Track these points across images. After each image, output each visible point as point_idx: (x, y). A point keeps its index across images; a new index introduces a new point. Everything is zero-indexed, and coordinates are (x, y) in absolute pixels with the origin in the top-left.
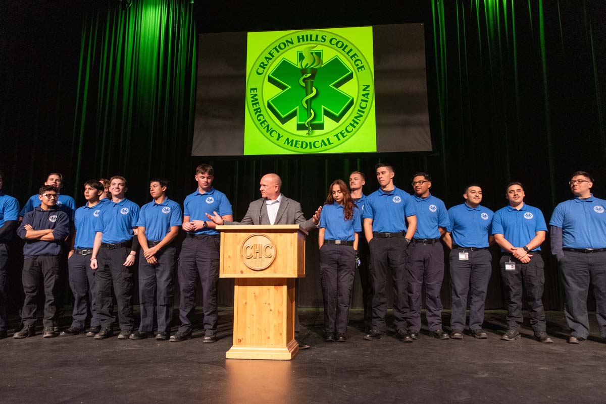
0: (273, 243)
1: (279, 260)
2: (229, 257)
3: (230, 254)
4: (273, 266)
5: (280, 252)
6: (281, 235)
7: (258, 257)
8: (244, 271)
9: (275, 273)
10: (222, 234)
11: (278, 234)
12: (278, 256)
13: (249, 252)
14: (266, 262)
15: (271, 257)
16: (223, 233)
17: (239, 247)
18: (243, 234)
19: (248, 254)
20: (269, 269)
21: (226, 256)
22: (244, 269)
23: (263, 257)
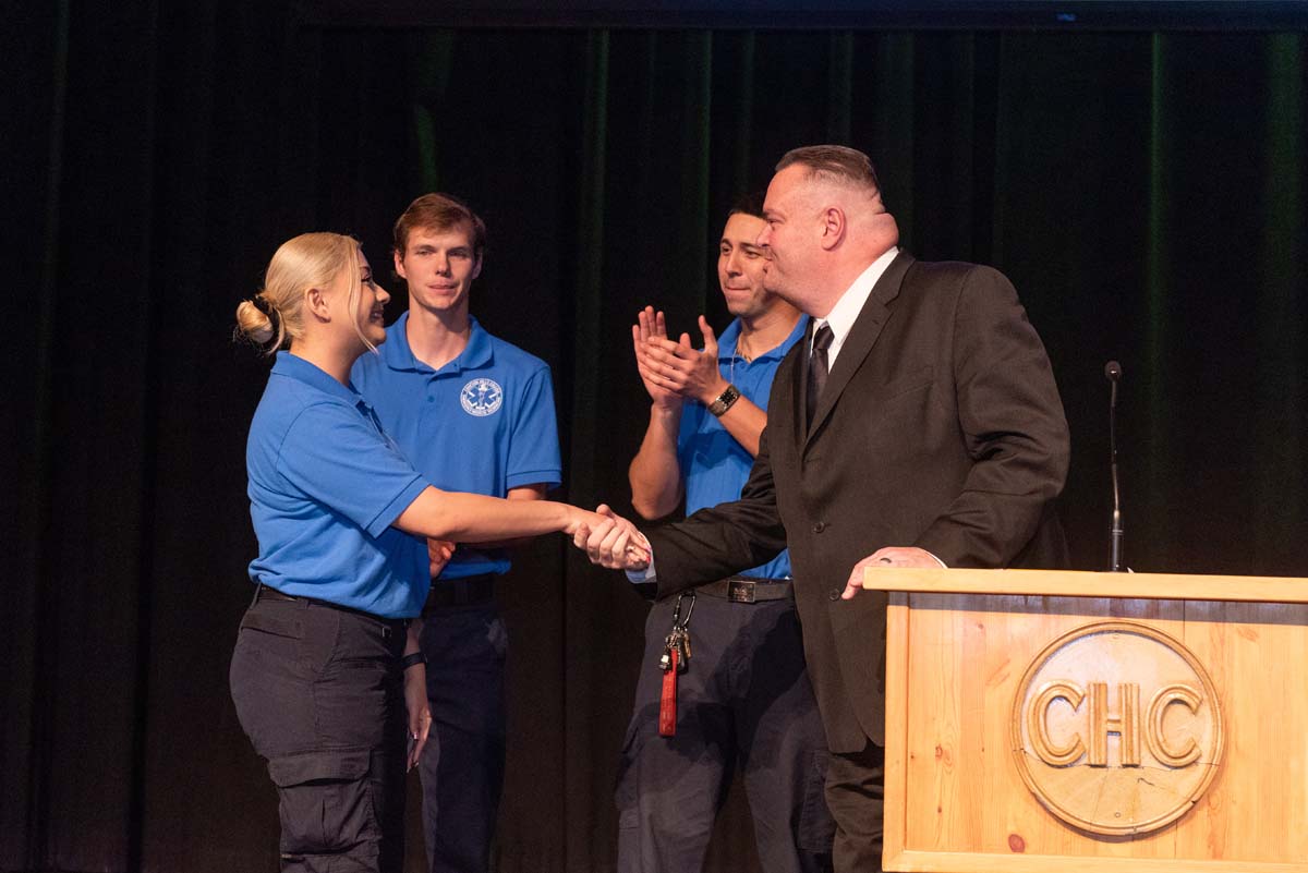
0: (1204, 677)
1: (1241, 783)
2: (940, 752)
3: (947, 731)
4: (1202, 814)
5: (1244, 736)
6: (1253, 637)
7: (1114, 761)
8: (1028, 837)
9: (1216, 855)
10: (895, 615)
11: (1231, 629)
12: (1232, 758)
13: (1065, 725)
14: (1164, 795)
15: (1194, 762)
16: (904, 609)
17: (998, 698)
18: (1020, 625)
19: (1060, 740)
20: (1182, 830)
21: (924, 749)
22: (1032, 823)
23: (1147, 761)
